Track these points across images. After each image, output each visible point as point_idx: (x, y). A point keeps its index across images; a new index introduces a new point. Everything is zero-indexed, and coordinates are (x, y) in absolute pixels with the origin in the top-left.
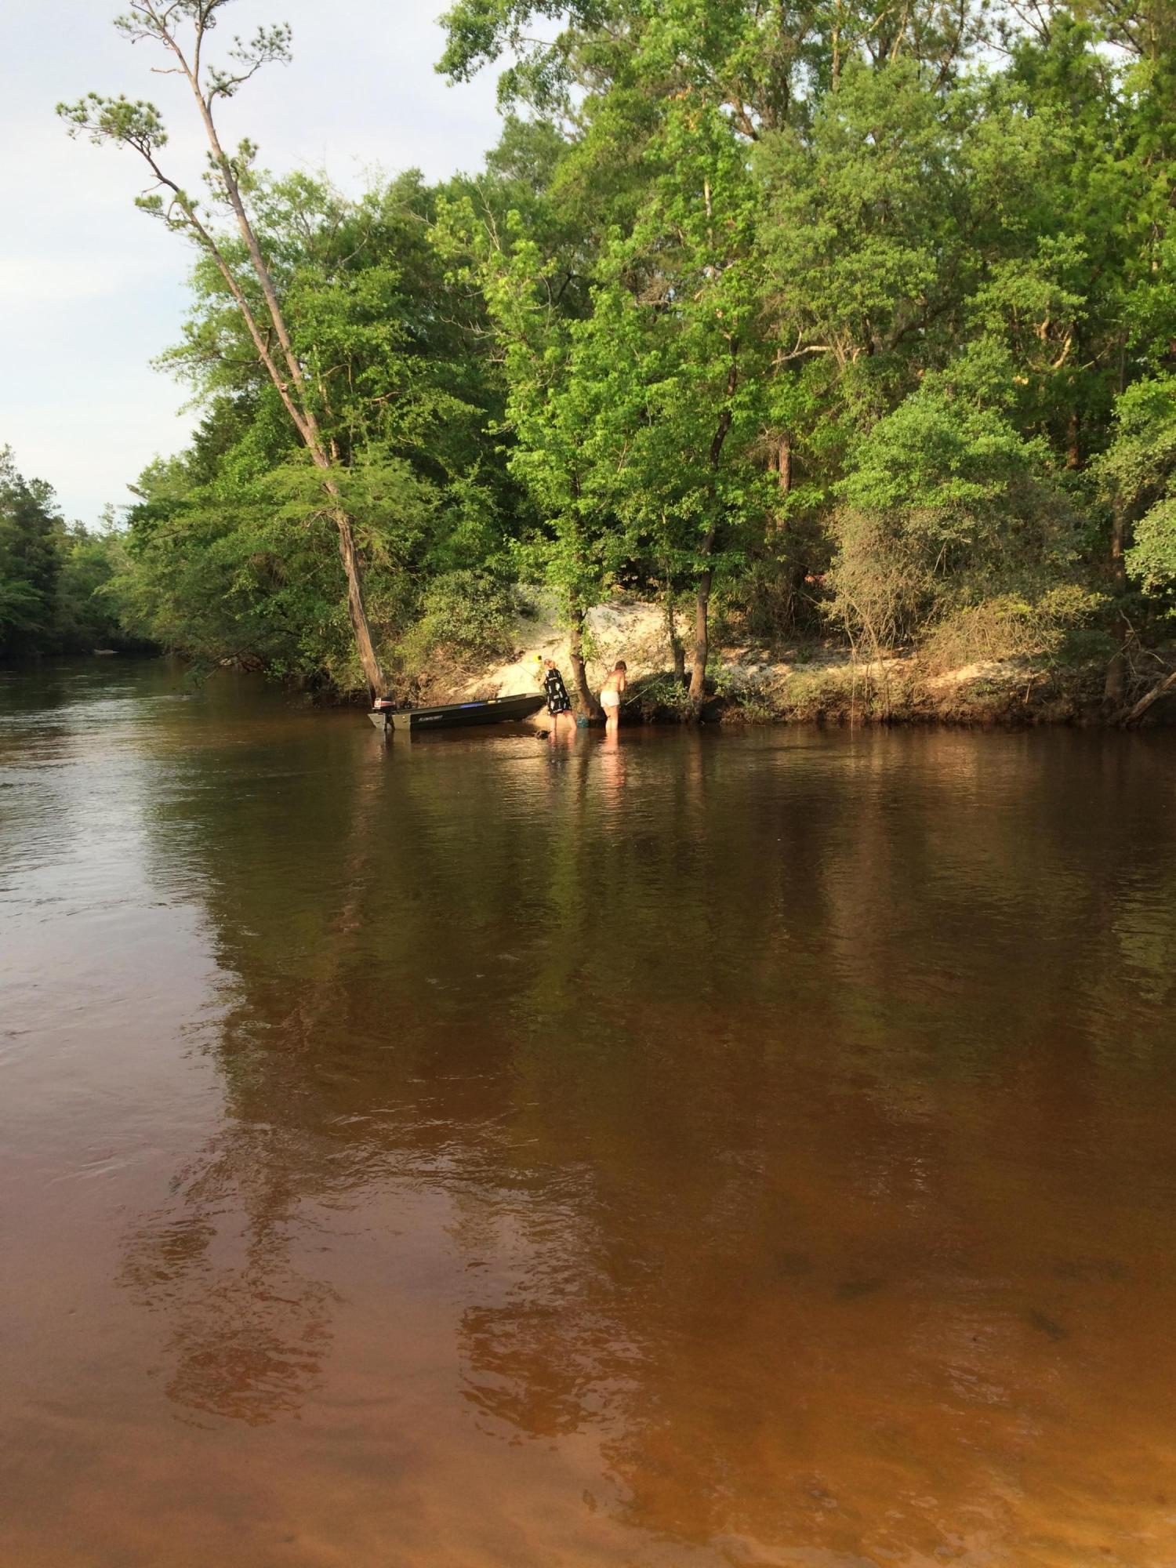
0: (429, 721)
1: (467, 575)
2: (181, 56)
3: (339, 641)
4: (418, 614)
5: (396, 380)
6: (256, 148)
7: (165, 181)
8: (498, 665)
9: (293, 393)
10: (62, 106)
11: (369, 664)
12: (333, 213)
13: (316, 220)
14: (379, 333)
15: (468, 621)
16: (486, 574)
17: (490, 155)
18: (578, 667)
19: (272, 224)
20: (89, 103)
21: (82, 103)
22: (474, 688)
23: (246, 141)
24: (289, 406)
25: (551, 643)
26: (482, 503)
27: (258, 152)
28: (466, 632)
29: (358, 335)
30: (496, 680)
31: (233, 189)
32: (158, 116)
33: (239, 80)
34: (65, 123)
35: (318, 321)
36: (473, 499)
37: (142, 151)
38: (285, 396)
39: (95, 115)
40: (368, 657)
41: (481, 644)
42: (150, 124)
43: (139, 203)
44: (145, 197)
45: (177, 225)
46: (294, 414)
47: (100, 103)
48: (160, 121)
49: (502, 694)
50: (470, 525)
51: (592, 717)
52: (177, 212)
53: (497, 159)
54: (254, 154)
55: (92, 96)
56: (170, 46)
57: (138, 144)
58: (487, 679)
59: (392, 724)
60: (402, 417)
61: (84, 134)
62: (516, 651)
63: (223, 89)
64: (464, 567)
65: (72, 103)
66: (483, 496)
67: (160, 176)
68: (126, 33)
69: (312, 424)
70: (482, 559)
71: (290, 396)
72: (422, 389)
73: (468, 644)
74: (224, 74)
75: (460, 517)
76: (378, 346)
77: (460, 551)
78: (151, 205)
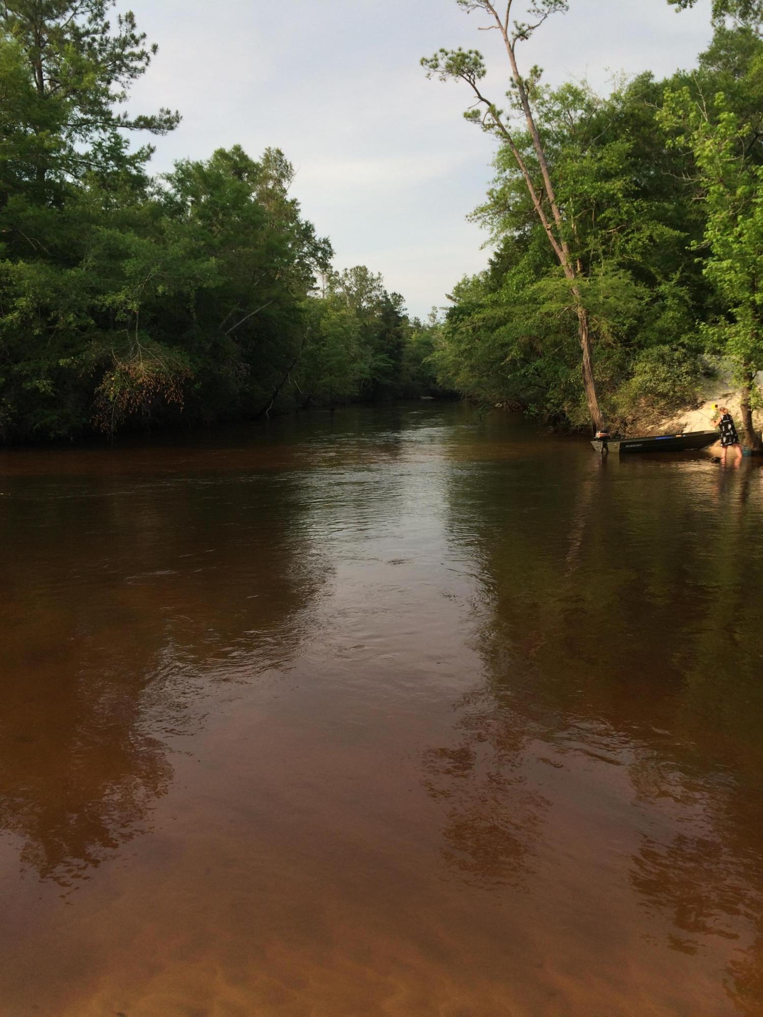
0: (633, 448)
1: (666, 349)
2: (497, 18)
3: (574, 393)
4: (629, 375)
5: (625, 217)
6: (541, 71)
7: (483, 100)
8: (685, 410)
9: (554, 230)
10: (424, 59)
11: (593, 409)
12: (589, 108)
13: (578, 114)
14: (616, 186)
15: (665, 380)
16: (680, 348)
17: (702, 56)
18: (746, 413)
19: (548, 120)
20: (440, 55)
21: (435, 56)
22: (666, 426)
23: (535, 67)
24: (551, 239)
25: (725, 396)
26: (681, 299)
27: (543, 74)
28: (662, 388)
29: (601, 188)
30: (683, 421)
31: (525, 100)
32: (481, 58)
33: (533, 28)
34: (425, 70)
35: (574, 182)
36: (674, 296)
37: (470, 82)
38: (549, 233)
39: (443, 63)
40: (593, 404)
41: (673, 396)
42: (476, 64)
43: (467, 116)
44: (470, 111)
45: (488, 127)
46: (554, 244)
47: (446, 54)
48: (482, 61)
49: (687, 430)
50: (671, 314)
51: (755, 449)
52: (487, 118)
53: (707, 58)
54: (540, 75)
55: (442, 51)
56: (491, 12)
57: (468, 78)
58: (676, 420)
59: (607, 449)
60: (627, 242)
61: (436, 75)
62: (699, 401)
63: (523, 35)
64: (664, 343)
65: (429, 57)
66: (682, 294)
67: (480, 97)
68: (464, 7)
69: (565, 250)
70: (678, 337)
71: (552, 232)
72: (643, 222)
73: (664, 396)
74: (523, 25)
75: (664, 308)
76: (614, 195)
77: (662, 332)
78: (473, 116)
